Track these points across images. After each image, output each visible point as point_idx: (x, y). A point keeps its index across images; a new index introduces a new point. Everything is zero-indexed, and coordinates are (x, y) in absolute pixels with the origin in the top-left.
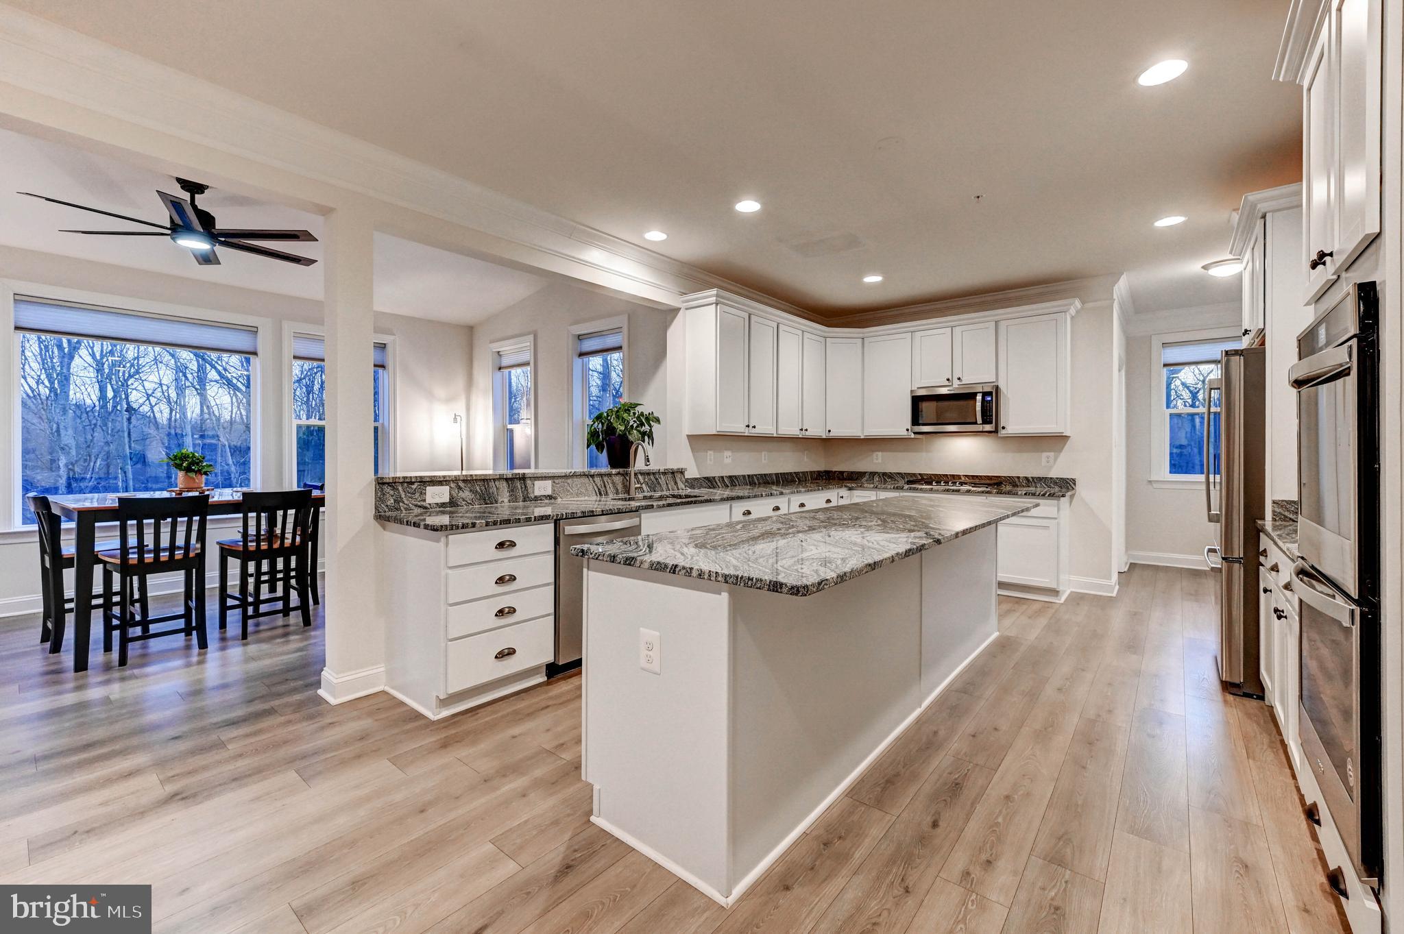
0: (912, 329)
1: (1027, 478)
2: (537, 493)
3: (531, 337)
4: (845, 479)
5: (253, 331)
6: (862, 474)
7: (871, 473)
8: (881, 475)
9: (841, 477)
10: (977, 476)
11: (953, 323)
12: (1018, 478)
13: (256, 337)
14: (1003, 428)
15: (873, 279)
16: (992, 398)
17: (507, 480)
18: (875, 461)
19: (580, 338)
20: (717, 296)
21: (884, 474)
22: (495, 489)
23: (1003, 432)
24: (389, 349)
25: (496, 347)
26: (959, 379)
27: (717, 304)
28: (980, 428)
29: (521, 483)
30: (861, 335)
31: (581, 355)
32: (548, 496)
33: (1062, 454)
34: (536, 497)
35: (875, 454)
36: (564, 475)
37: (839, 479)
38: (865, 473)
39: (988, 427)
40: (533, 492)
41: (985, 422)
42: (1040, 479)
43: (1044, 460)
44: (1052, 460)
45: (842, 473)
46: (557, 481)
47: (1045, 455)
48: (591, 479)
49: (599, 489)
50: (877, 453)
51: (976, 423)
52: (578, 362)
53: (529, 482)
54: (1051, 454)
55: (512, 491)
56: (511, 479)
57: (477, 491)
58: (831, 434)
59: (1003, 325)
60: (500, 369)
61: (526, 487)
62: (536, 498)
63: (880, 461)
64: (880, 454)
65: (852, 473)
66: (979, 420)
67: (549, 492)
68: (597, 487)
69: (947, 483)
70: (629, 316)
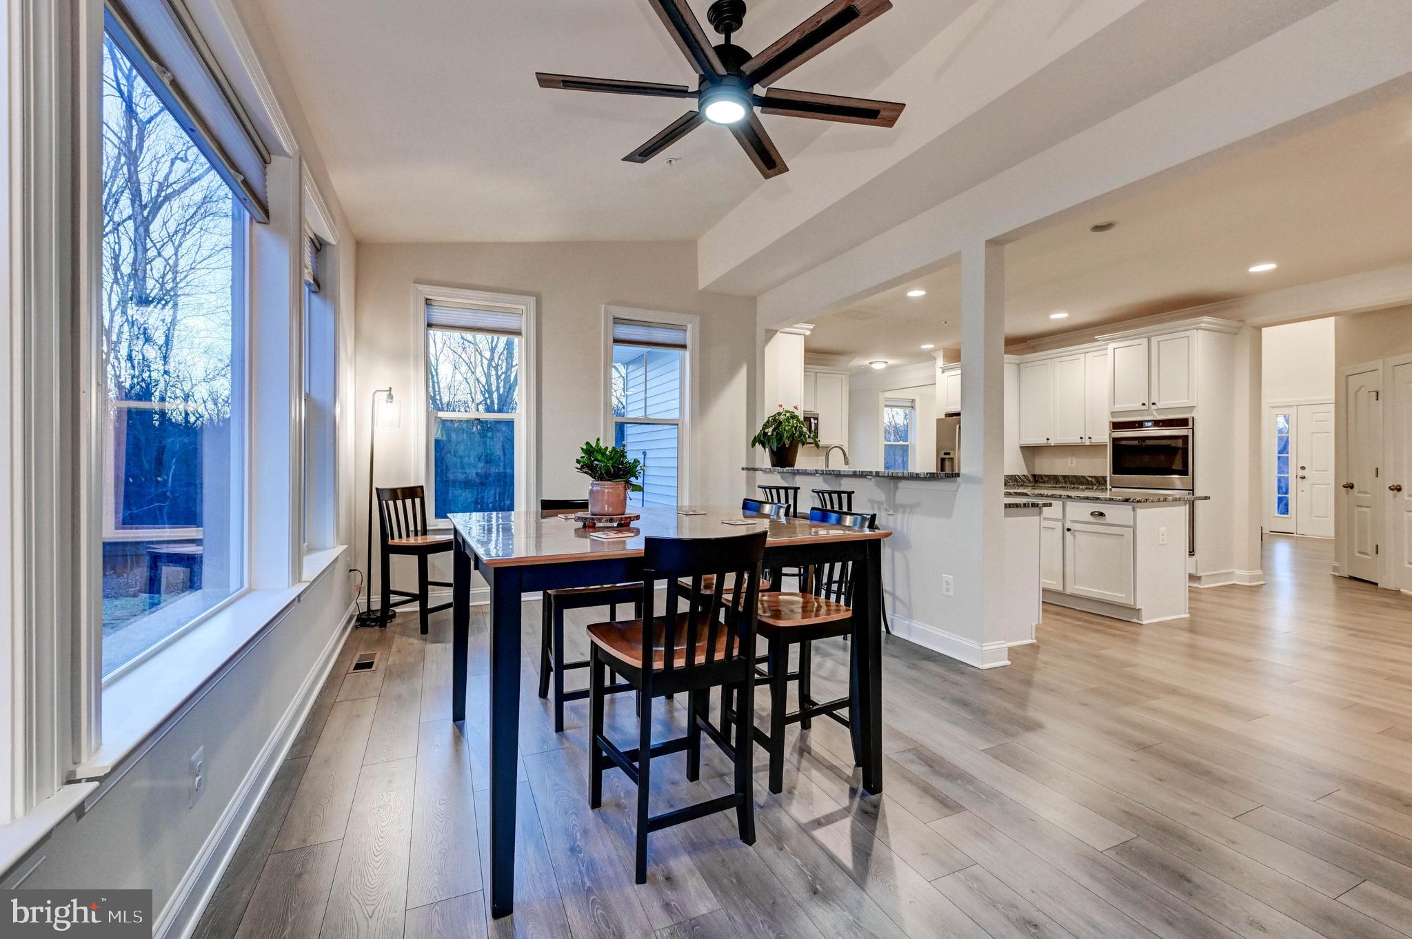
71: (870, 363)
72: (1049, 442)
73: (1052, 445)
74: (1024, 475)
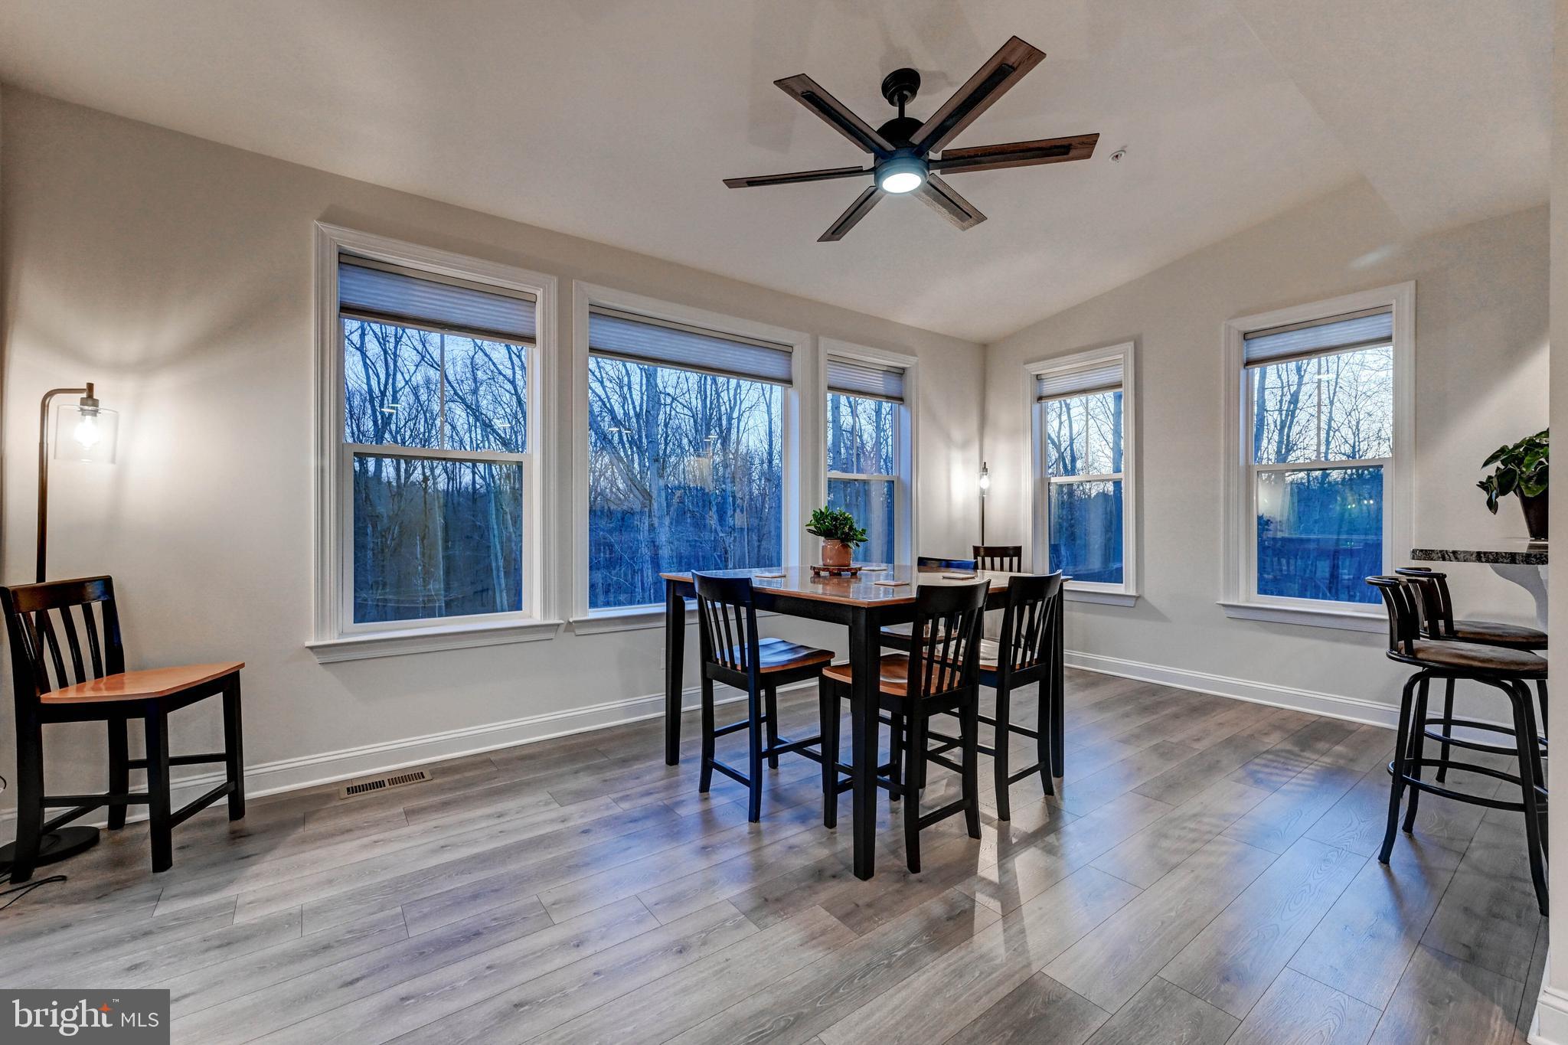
3: (1129, 347)
5: (787, 352)
13: (790, 360)
19: (1247, 336)
24: (911, 375)
25: (1035, 368)
31: (1249, 362)
60: (1040, 398)
70: (1417, 281)
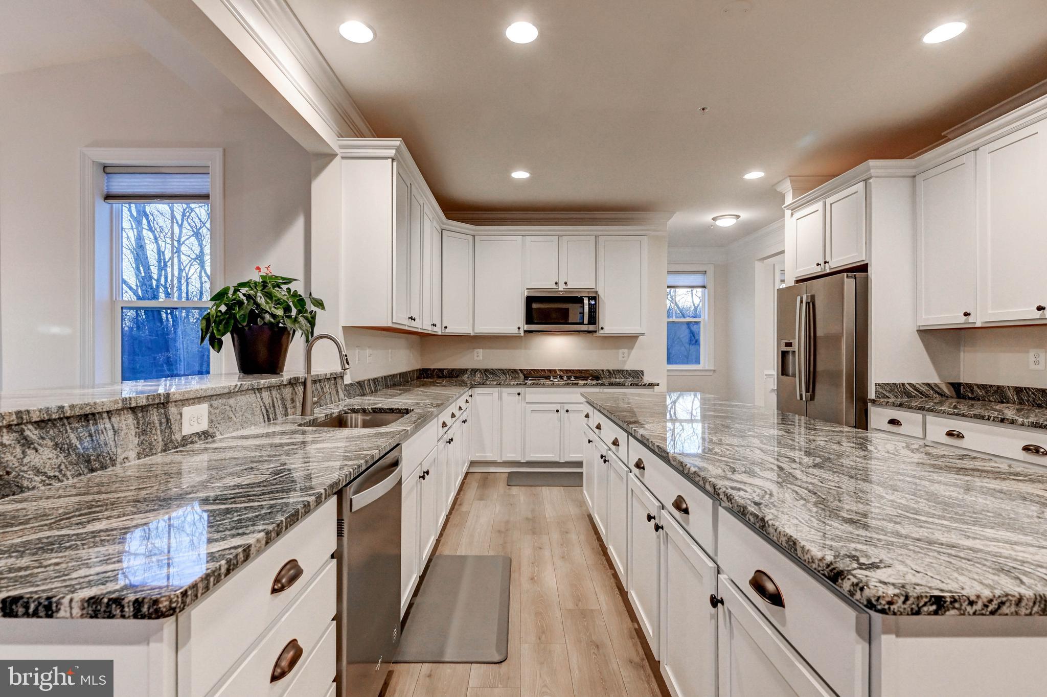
0: (523, 233)
1: (609, 371)
2: (187, 430)
4: (446, 377)
6: (463, 371)
7: (472, 370)
8: (482, 371)
9: (441, 375)
10: (570, 370)
11: (561, 233)
12: (603, 370)
14: (602, 328)
15: (521, 175)
16: (596, 302)
17: (133, 410)
18: (476, 358)
19: (107, 169)
20: (398, 149)
21: (486, 370)
22: (111, 433)
23: (602, 331)
26: (566, 283)
27: (393, 160)
28: (584, 328)
29: (160, 414)
30: (473, 233)
31: (108, 197)
32: (203, 433)
33: (634, 351)
34: (184, 438)
35: (476, 350)
36: (226, 391)
37: (439, 377)
38: (467, 370)
39: (591, 328)
40: (180, 430)
41: (590, 323)
42: (618, 371)
43: (620, 355)
44: (626, 355)
45: (441, 370)
46: (215, 403)
47: (621, 351)
48: (258, 395)
49: (267, 411)
50: (478, 350)
51: (582, 323)
52: (103, 208)
53: (173, 410)
54: (626, 351)
55: (143, 431)
56: (144, 408)
57: (70, 445)
58: (447, 331)
59: (601, 239)
61: (168, 420)
62: (186, 441)
63: (481, 358)
64: (481, 351)
65: (453, 370)
66: (586, 321)
67: (204, 426)
68: (266, 408)
69: (569, 378)
70: (224, 150)
71: (714, 219)
72: (971, 319)
73: (978, 325)
74: (928, 385)
